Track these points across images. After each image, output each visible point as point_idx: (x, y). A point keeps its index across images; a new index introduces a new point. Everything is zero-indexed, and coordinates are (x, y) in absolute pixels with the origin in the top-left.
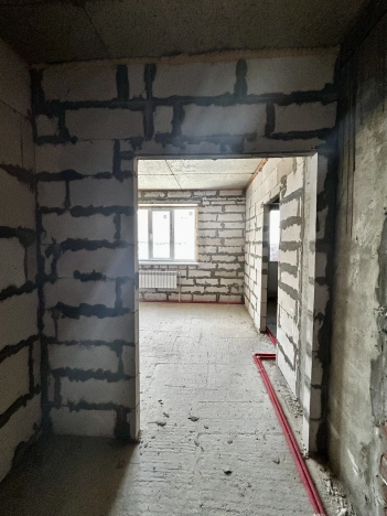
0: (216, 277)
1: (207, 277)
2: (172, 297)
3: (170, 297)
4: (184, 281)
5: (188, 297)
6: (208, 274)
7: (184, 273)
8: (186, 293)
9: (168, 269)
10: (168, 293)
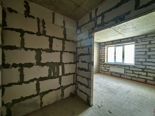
0: (145, 72)
1: (140, 71)
2: (122, 76)
3: (121, 76)
4: (128, 71)
5: (130, 78)
6: (140, 70)
7: (128, 68)
8: (128, 76)
9: (121, 66)
10: (121, 74)
